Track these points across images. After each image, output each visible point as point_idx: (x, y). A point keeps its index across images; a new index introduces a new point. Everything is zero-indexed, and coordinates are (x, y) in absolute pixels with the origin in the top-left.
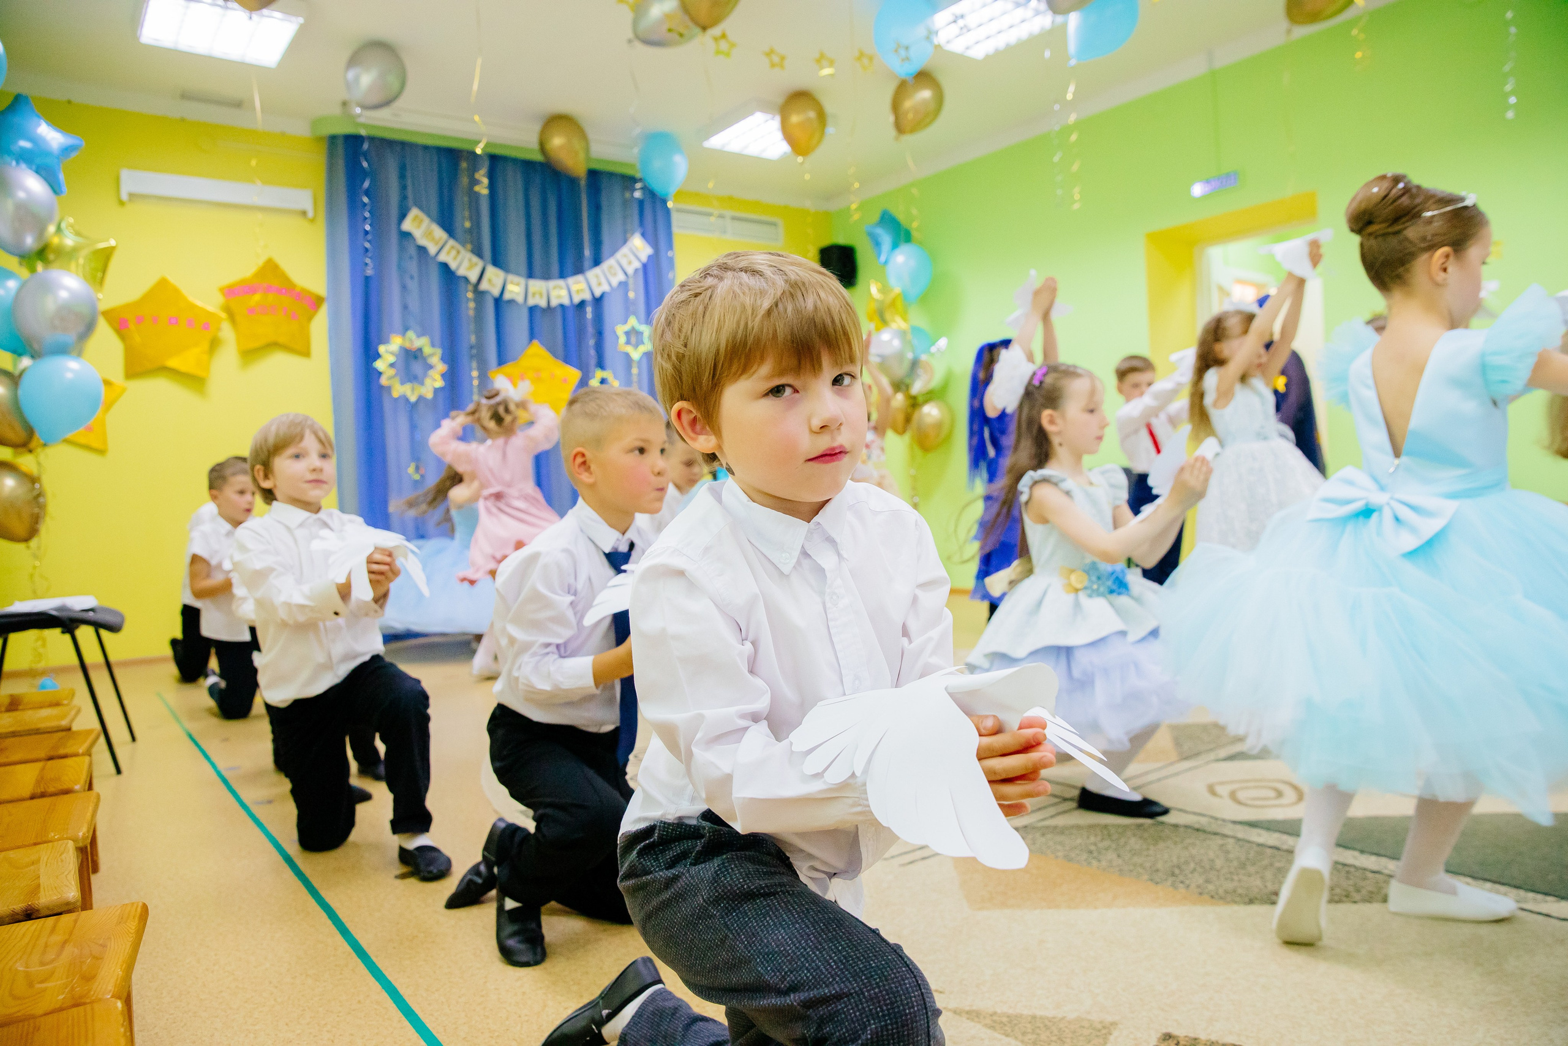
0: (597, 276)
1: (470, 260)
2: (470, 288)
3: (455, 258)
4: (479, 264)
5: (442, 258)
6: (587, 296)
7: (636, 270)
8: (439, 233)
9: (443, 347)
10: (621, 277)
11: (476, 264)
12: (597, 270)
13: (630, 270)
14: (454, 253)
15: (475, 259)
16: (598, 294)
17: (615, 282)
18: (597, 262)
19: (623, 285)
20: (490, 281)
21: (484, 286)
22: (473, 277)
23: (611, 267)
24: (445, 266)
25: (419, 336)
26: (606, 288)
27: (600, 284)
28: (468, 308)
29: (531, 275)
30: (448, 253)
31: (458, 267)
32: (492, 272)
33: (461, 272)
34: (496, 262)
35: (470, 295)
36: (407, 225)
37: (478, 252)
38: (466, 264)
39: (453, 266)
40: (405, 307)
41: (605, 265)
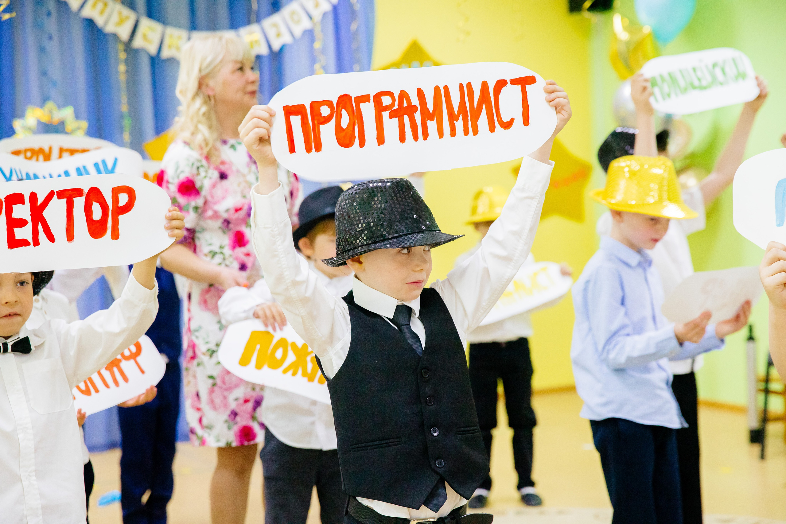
0: (275, 25)
1: (120, 13)
2: (121, 47)
3: (102, 12)
4: (132, 17)
5: (87, 12)
6: (264, 51)
7: (325, 14)
9: (89, 120)
10: (306, 24)
11: (128, 18)
12: (276, 18)
13: (317, 15)
14: (100, 6)
15: (126, 12)
16: (276, 46)
17: (298, 31)
18: (275, 7)
19: (309, 34)
20: (145, 37)
21: (138, 43)
22: (124, 33)
23: (293, 13)
24: (90, 23)
25: (60, 107)
26: (286, 39)
27: (279, 35)
28: (118, 72)
29: (194, 26)
30: (94, 5)
31: (106, 23)
32: (146, 24)
33: (110, 28)
34: (150, 15)
35: (123, 56)
37: (130, 4)
38: (115, 18)
39: (100, 21)
40: (44, 73)
41: (286, 11)
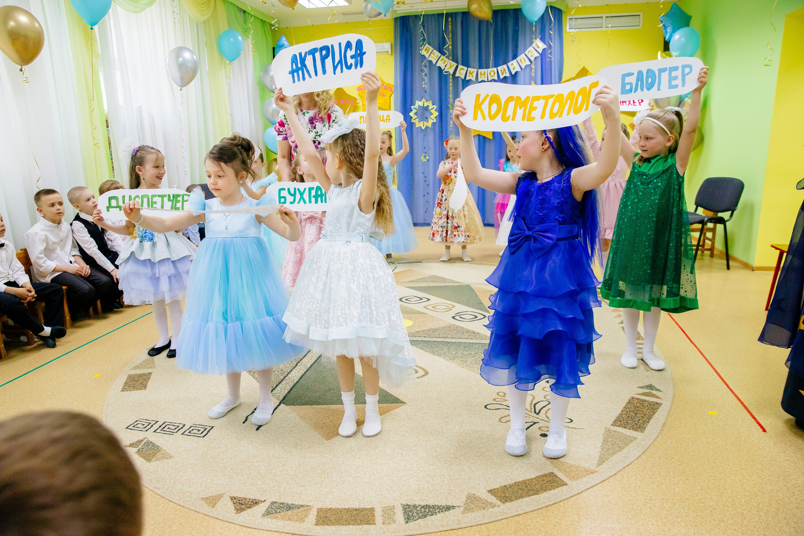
0: (514, 64)
1: (450, 64)
2: (450, 76)
4: (455, 65)
5: (438, 64)
7: (536, 57)
8: (437, 54)
12: (514, 61)
13: (533, 58)
14: (443, 62)
15: (453, 63)
18: (515, 57)
20: (460, 72)
21: (457, 74)
22: (451, 71)
23: (522, 58)
24: (440, 68)
25: (427, 101)
27: (515, 68)
28: (449, 86)
29: (480, 67)
32: (461, 68)
33: (446, 70)
34: (463, 63)
35: (450, 79)
36: (423, 52)
37: (455, 60)
38: (448, 66)
39: (443, 67)
41: (519, 58)
